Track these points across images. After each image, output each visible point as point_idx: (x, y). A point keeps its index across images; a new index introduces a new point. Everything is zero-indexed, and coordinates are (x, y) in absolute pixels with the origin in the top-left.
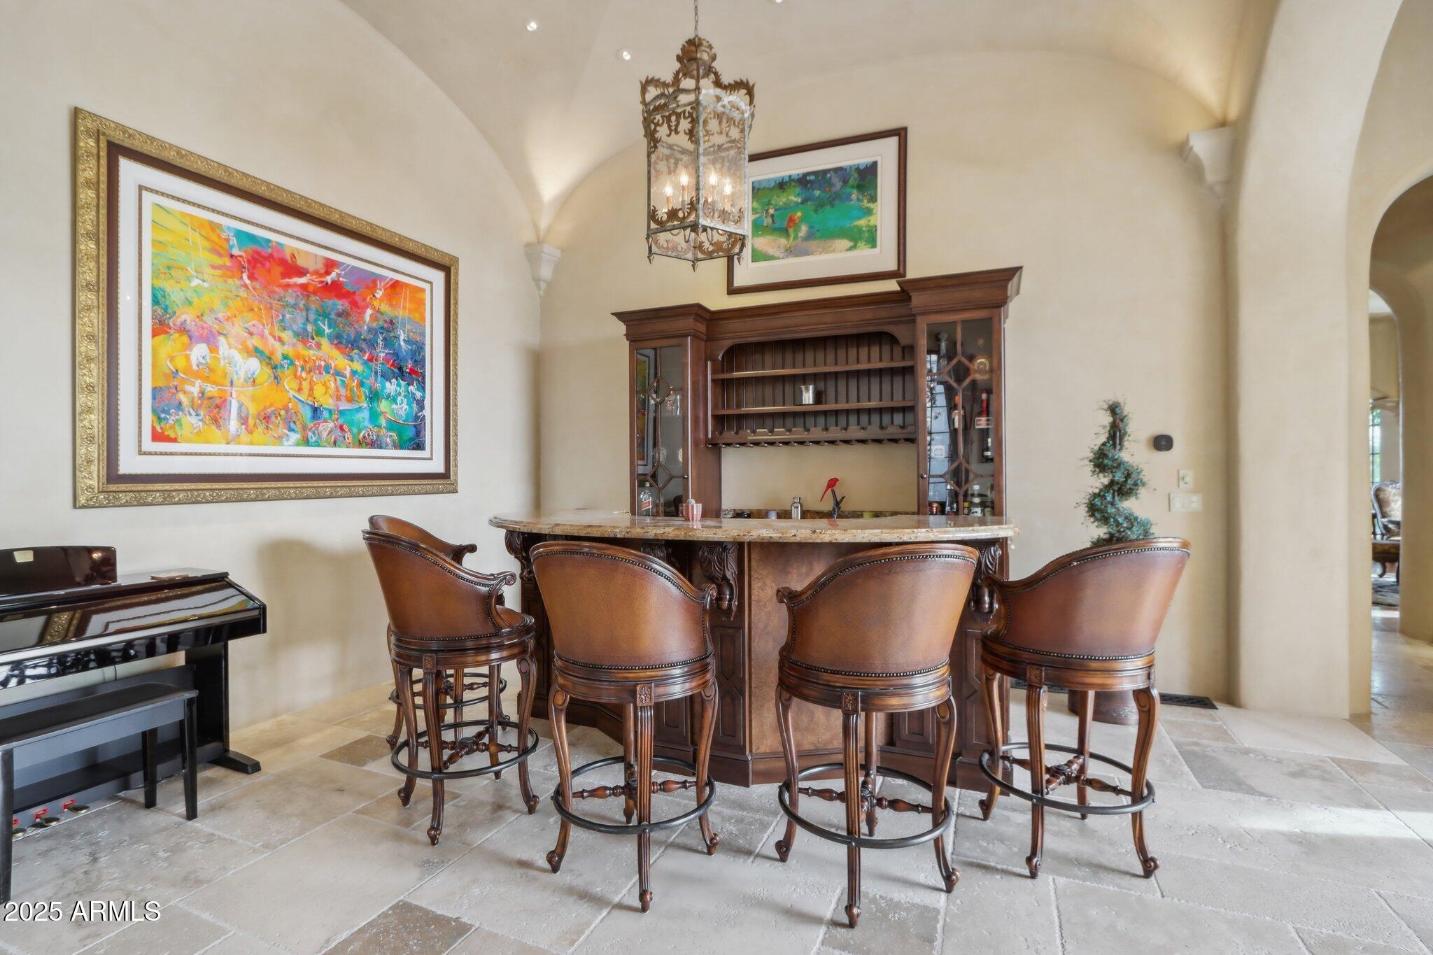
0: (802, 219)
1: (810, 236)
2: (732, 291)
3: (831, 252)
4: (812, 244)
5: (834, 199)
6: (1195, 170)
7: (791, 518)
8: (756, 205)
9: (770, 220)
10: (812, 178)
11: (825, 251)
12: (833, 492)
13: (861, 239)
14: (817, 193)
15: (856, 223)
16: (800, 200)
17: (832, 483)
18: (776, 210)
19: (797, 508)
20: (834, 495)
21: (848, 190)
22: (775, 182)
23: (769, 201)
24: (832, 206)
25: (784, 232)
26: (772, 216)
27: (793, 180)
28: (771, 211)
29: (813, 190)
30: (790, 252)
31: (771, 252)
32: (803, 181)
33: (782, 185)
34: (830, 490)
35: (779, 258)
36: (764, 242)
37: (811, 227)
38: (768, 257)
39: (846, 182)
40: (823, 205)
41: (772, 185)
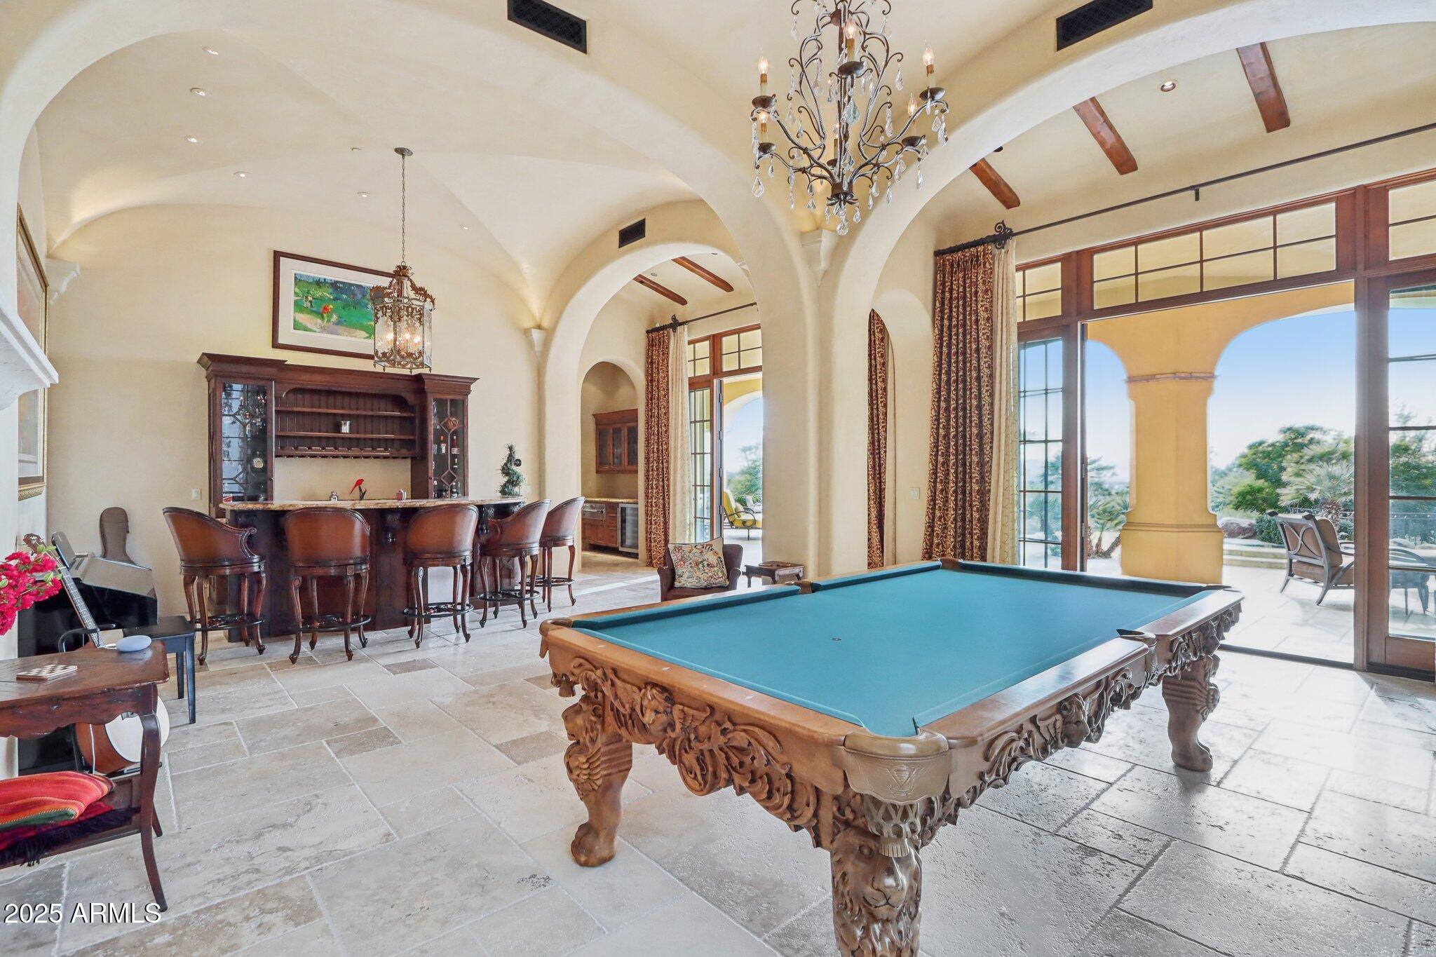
0: (334, 310)
1: (338, 323)
2: (276, 345)
3: (353, 337)
4: (340, 329)
5: (356, 305)
6: (531, 344)
8: (297, 290)
9: (309, 304)
10: (341, 286)
11: (350, 335)
12: (360, 488)
14: (345, 296)
17: (359, 482)
18: (313, 298)
19: (336, 498)
20: (361, 490)
21: (366, 302)
22: (314, 279)
24: (355, 308)
25: (320, 315)
26: (311, 302)
27: (327, 283)
28: (310, 298)
29: (342, 294)
30: (323, 329)
31: (310, 326)
32: (335, 285)
33: (319, 283)
34: (358, 487)
35: (316, 331)
36: (303, 318)
37: (340, 317)
38: (306, 329)
39: (364, 296)
40: (348, 306)
41: (311, 280)
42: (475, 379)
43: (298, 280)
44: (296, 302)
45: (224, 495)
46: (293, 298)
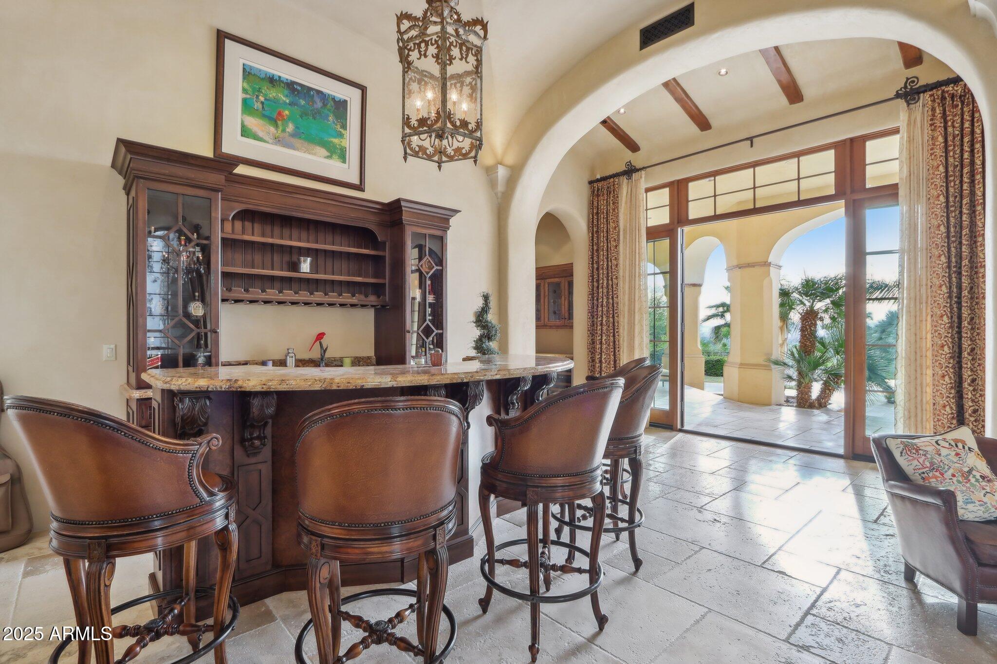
0: (290, 118)
1: (295, 135)
2: (218, 154)
3: (312, 154)
4: (296, 142)
5: (316, 114)
6: (492, 184)
7: (286, 366)
8: (245, 85)
9: (260, 106)
10: (299, 88)
11: (308, 151)
12: (321, 343)
13: (335, 152)
14: (303, 102)
15: (332, 140)
16: (288, 101)
17: (320, 336)
18: (266, 99)
19: (292, 357)
20: (321, 346)
21: (326, 111)
22: (266, 74)
23: (260, 88)
24: (314, 118)
25: (273, 121)
26: (262, 103)
27: (282, 82)
28: (261, 99)
29: (299, 98)
30: (278, 141)
31: (261, 134)
32: (291, 86)
33: (273, 81)
34: (318, 342)
35: (268, 143)
36: (253, 123)
37: (297, 128)
38: (256, 138)
39: (325, 105)
40: (307, 114)
41: (263, 76)
42: (457, 211)
43: (248, 73)
44: (245, 102)
45: (149, 353)
46: (240, 96)
